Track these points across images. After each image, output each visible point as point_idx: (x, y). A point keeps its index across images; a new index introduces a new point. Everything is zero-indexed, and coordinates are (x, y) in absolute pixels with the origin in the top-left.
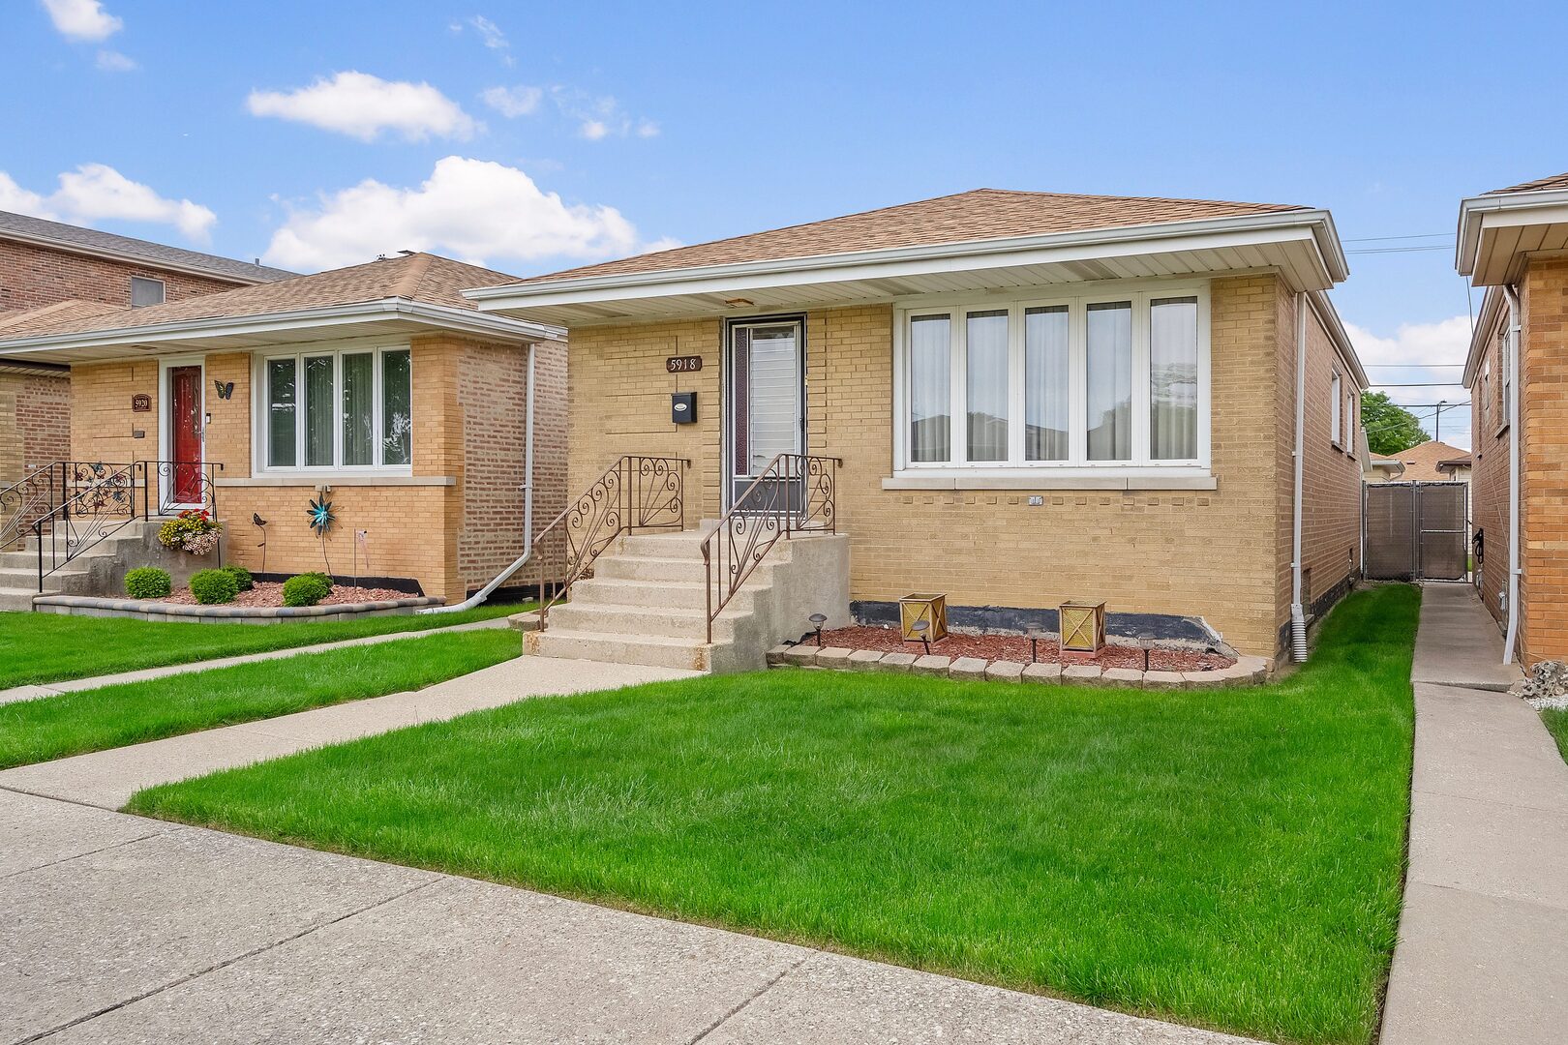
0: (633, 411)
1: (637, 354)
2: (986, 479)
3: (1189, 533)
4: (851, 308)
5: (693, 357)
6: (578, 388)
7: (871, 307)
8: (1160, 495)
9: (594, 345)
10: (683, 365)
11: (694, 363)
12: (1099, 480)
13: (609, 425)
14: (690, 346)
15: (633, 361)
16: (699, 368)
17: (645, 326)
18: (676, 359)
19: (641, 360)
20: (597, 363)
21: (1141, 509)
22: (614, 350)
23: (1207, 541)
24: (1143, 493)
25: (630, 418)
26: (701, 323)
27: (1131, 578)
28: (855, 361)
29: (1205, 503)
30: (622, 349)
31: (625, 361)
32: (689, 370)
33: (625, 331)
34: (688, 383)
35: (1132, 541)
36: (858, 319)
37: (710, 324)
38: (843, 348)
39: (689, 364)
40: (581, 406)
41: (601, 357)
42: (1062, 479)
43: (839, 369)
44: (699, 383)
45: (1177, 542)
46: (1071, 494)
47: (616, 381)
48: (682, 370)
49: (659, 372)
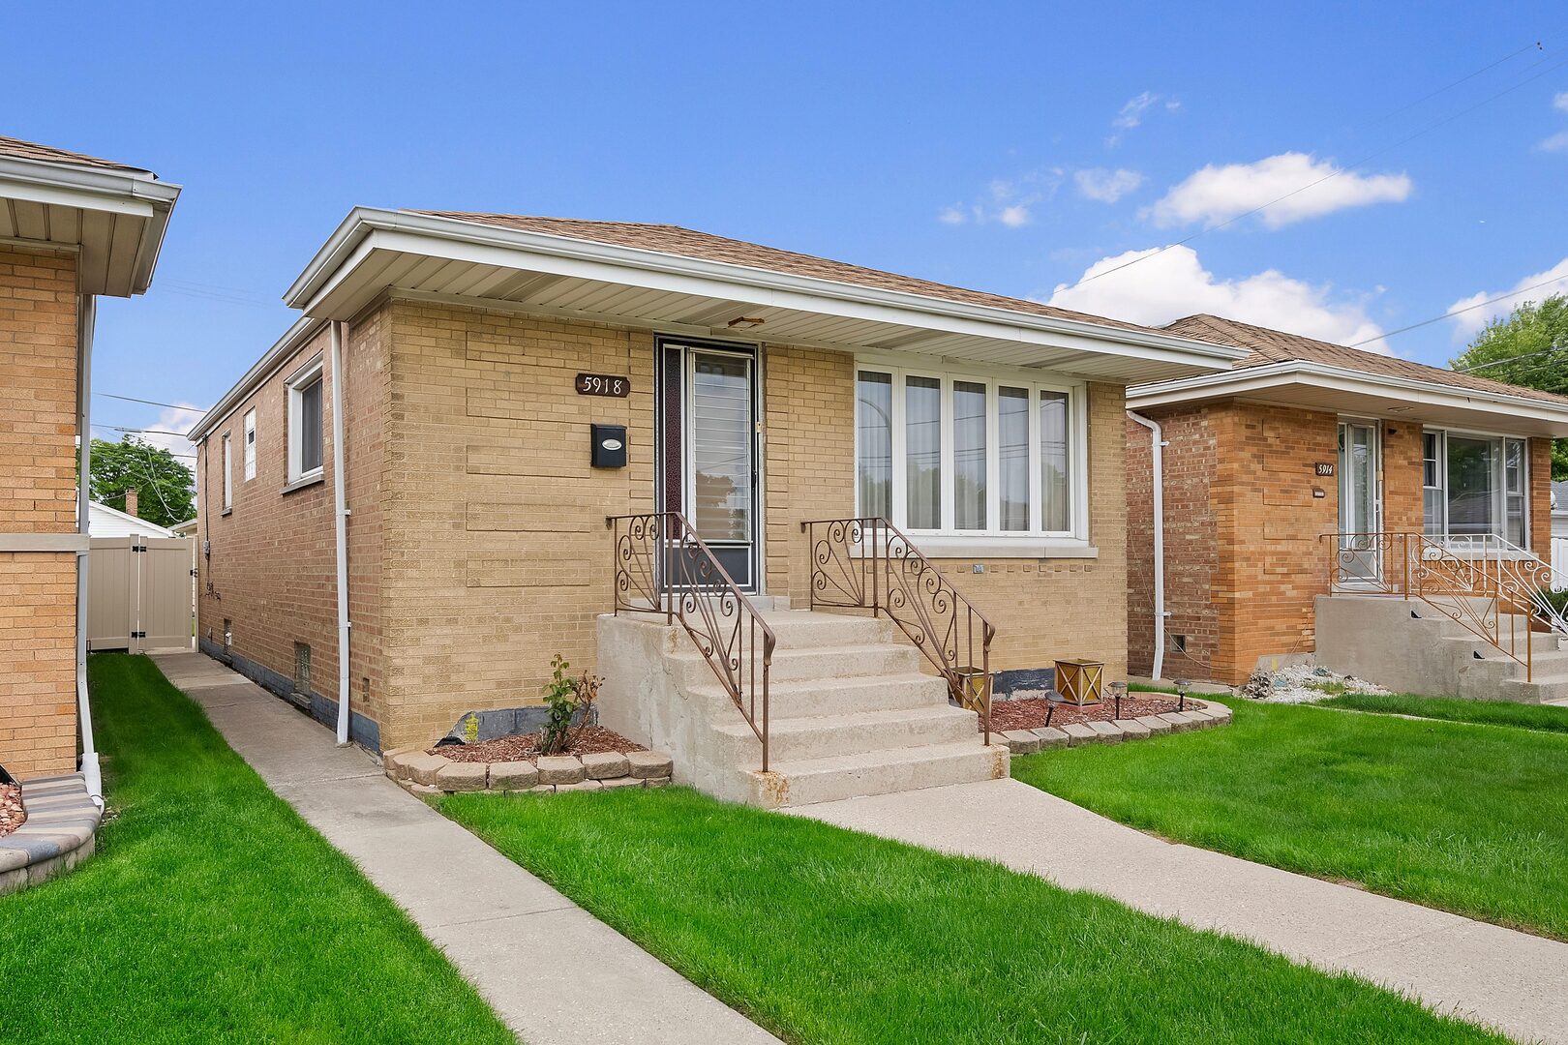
0: (518, 443)
1: (525, 360)
2: (943, 547)
3: (1081, 594)
4: (814, 351)
5: (618, 378)
6: (411, 395)
7: (834, 353)
8: (1062, 562)
9: (447, 334)
10: (603, 387)
11: (616, 386)
12: (1025, 549)
13: (474, 459)
14: (611, 361)
15: (517, 369)
16: (625, 390)
17: (538, 321)
18: (593, 376)
19: (530, 370)
20: (450, 362)
21: (1050, 575)
22: (485, 347)
23: (1090, 601)
24: (1054, 561)
25: (513, 452)
26: (628, 334)
27: (1044, 636)
28: (819, 412)
29: (1088, 569)
30: (499, 348)
31: (502, 367)
32: (611, 394)
33: (504, 322)
34: (608, 411)
35: (1045, 603)
36: (822, 365)
37: (641, 337)
38: (806, 395)
39: (611, 387)
40: (418, 428)
41: (462, 353)
42: (1001, 548)
43: (802, 418)
44: (625, 414)
45: (1073, 603)
46: (1004, 562)
47: (488, 395)
48: (601, 393)
49: (562, 390)
